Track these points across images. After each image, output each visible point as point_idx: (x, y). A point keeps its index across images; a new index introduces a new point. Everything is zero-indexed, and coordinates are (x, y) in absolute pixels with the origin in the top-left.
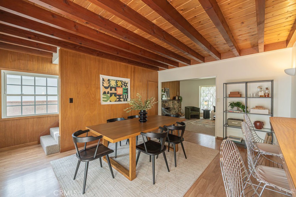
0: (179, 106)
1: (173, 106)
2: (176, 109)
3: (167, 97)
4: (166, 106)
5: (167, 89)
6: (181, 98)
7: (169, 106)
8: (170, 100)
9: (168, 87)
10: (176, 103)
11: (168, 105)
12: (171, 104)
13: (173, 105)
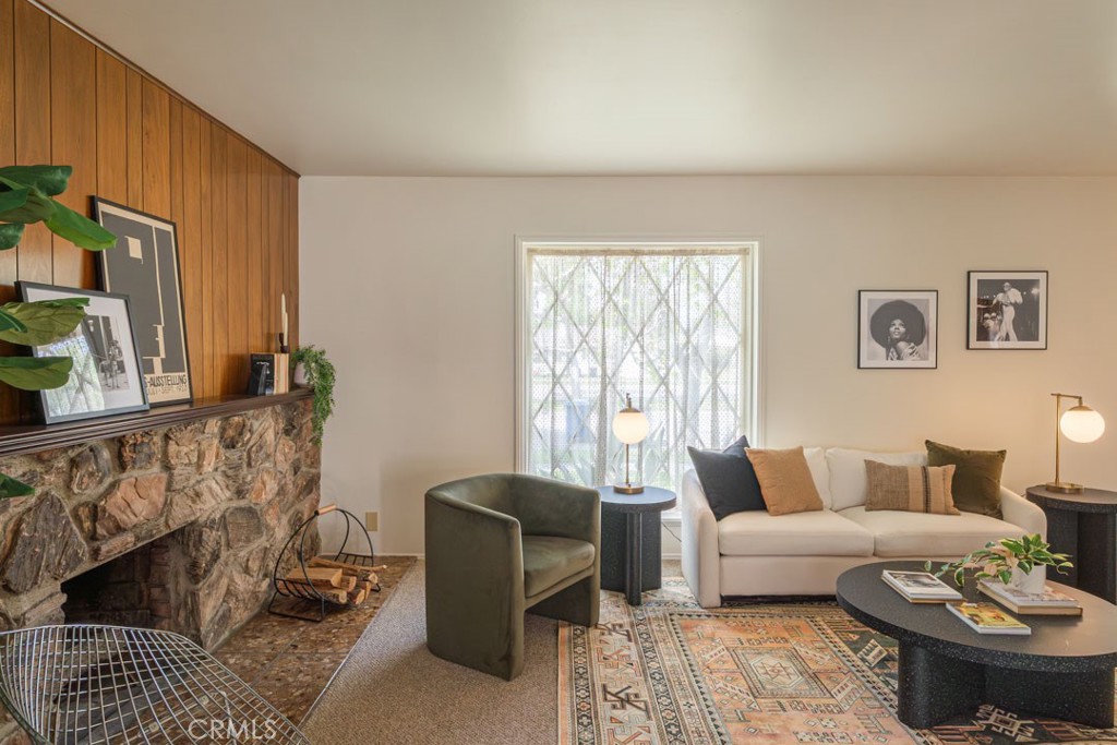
0: (296, 470)
1: (240, 493)
2: (270, 520)
3: (144, 367)
4: (119, 529)
5: (142, 232)
6: (325, 372)
7: (180, 515)
8: (191, 412)
9: (159, 199)
10: (270, 436)
11: (157, 495)
12: (209, 466)
13: (232, 474)
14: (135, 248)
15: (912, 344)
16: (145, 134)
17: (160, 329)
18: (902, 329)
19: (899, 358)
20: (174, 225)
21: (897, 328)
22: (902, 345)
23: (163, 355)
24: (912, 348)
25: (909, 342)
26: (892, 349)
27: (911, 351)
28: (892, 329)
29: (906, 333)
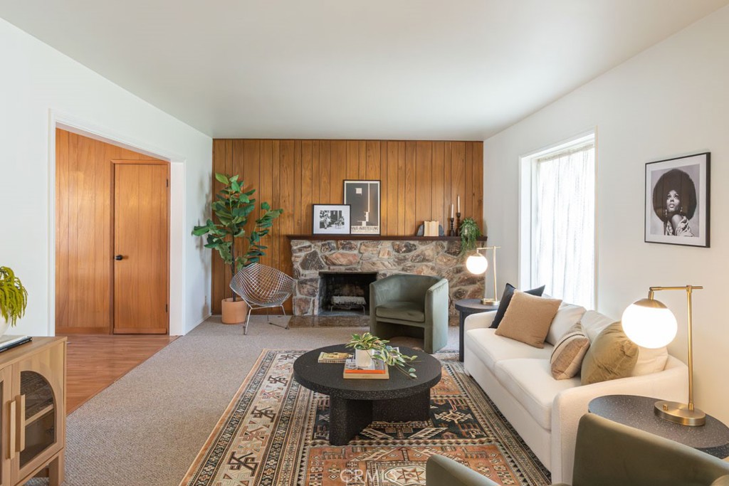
0: (458, 271)
3: (355, 224)
4: (333, 264)
7: (366, 268)
10: (428, 252)
11: (353, 259)
12: (383, 256)
13: (397, 261)
14: (359, 191)
15: (685, 218)
16: (367, 157)
17: (367, 213)
18: (677, 201)
19: (674, 233)
20: (380, 181)
21: (673, 200)
22: (676, 218)
23: (367, 220)
24: (685, 222)
25: (682, 215)
26: (669, 224)
27: (683, 225)
28: (668, 201)
29: (680, 205)
